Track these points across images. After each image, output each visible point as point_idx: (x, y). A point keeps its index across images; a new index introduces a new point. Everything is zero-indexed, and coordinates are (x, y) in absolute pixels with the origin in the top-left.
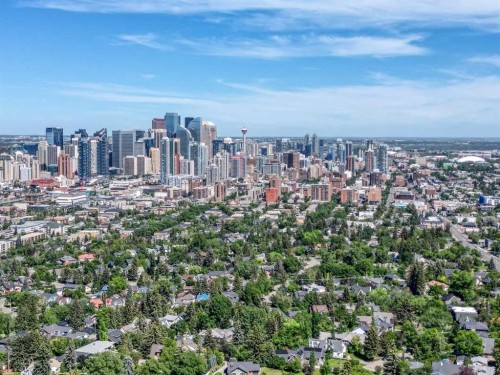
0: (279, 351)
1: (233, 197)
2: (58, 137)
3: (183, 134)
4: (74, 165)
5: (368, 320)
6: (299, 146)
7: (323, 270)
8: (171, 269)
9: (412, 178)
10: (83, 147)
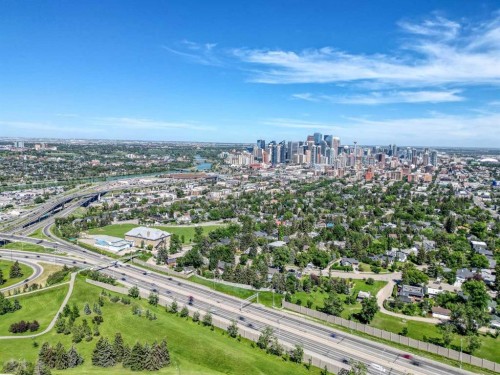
0: (369, 255)
1: (348, 176)
2: (262, 144)
3: (323, 144)
4: (270, 158)
5: (420, 244)
6: (386, 151)
7: (396, 216)
8: (314, 210)
9: (451, 169)
10: (274, 149)
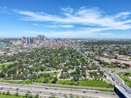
0: (55, 66)
1: (49, 46)
2: (24, 38)
3: (42, 38)
4: (27, 42)
5: (66, 61)
6: (58, 39)
7: (61, 55)
8: (41, 56)
9: (72, 43)
10: (28, 39)
